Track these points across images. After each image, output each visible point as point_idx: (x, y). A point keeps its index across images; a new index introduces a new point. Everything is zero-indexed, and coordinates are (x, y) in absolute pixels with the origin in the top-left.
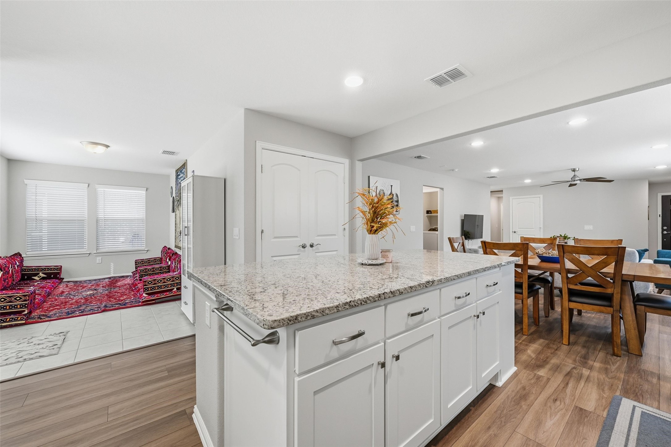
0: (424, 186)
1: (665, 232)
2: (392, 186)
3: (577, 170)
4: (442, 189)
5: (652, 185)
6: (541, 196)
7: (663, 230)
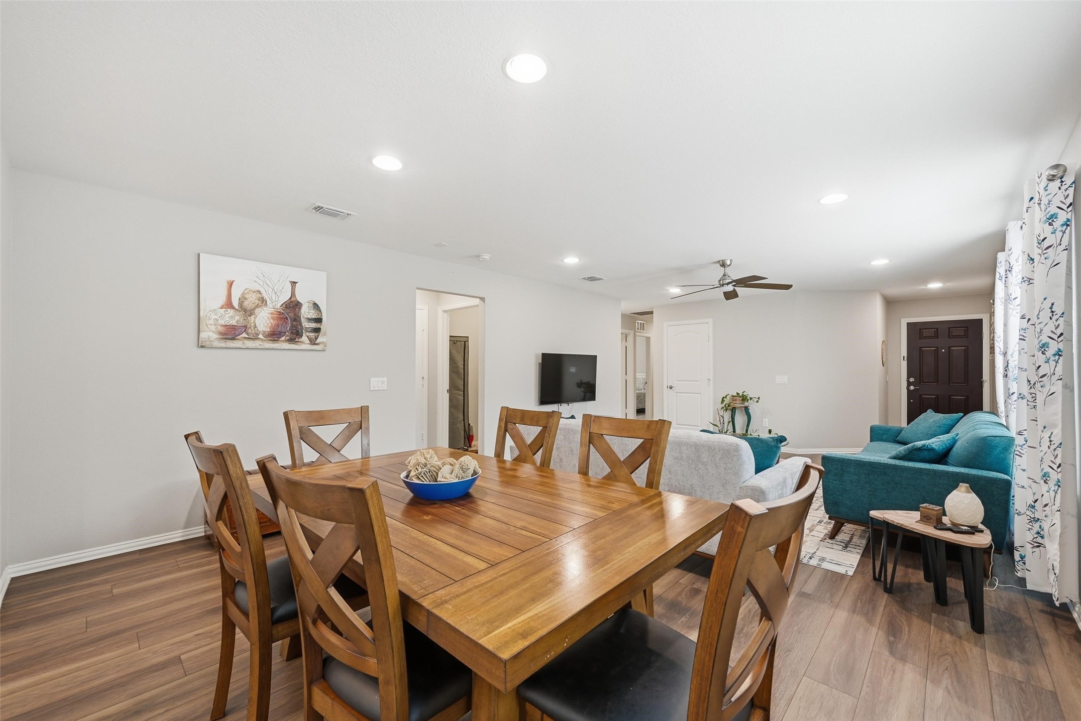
0: (417, 288)
1: (912, 388)
2: (294, 283)
3: (728, 263)
4: (483, 299)
5: (890, 303)
6: (710, 321)
7: (909, 384)
